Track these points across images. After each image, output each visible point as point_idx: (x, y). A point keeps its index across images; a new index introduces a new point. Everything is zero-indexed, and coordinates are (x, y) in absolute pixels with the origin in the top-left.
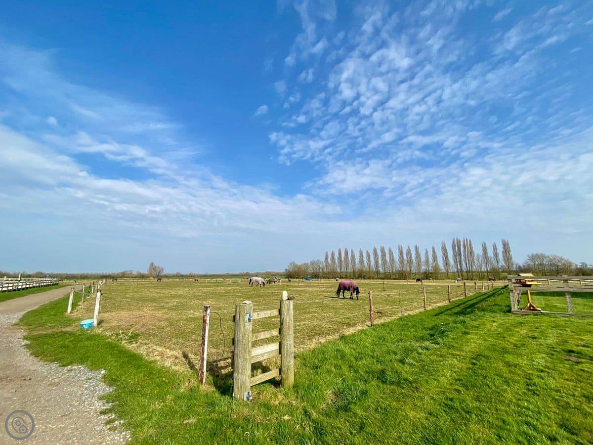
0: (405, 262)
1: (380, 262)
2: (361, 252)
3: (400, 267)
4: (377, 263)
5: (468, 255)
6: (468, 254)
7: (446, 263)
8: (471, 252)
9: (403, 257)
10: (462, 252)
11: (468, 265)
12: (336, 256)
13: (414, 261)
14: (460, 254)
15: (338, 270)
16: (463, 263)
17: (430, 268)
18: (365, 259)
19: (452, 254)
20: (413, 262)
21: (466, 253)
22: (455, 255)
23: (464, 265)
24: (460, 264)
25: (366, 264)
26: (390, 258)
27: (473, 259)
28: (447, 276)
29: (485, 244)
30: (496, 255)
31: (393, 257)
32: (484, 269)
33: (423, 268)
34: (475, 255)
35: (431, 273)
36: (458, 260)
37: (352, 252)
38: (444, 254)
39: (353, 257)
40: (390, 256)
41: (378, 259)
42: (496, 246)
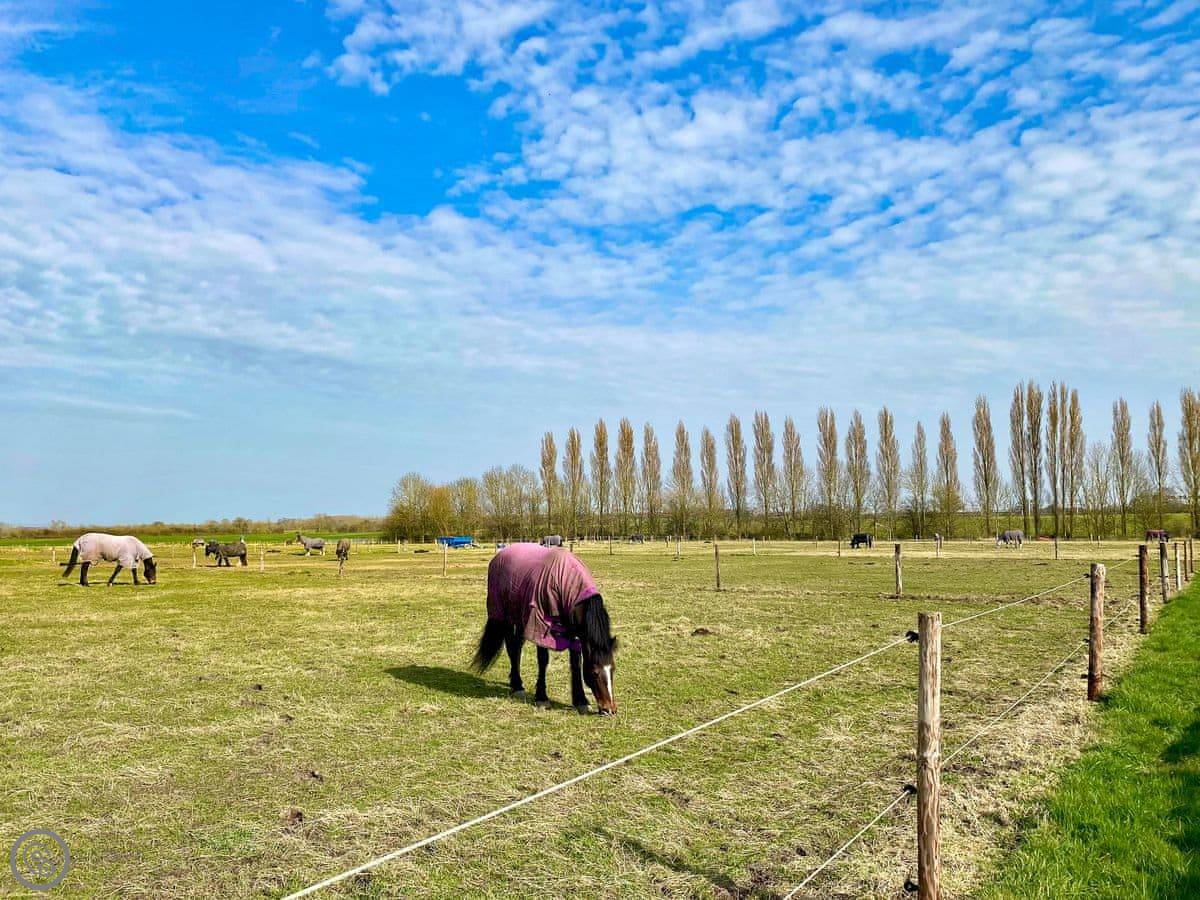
0: (843, 474)
1: (750, 472)
2: (682, 436)
3: (822, 492)
4: (738, 476)
5: (1062, 447)
6: (1062, 441)
7: (987, 478)
8: (1074, 439)
9: (833, 453)
10: (1043, 436)
11: (1059, 486)
12: (587, 450)
13: (873, 469)
14: (1036, 446)
15: (594, 506)
16: (1045, 476)
17: (929, 497)
18: (696, 464)
19: (1009, 443)
20: (869, 474)
21: (1058, 442)
22: (1017, 448)
23: (1047, 486)
24: (1034, 481)
25: (698, 483)
26: (788, 458)
27: (1080, 463)
28: (986, 525)
29: (1124, 408)
30: (1157, 446)
31: (798, 453)
32: (1113, 499)
33: (905, 496)
34: (1088, 446)
35: (931, 515)
36: (1027, 467)
37: (649, 436)
38: (980, 444)
39: (651, 453)
40: (789, 452)
41: (742, 461)
42: (1159, 416)
